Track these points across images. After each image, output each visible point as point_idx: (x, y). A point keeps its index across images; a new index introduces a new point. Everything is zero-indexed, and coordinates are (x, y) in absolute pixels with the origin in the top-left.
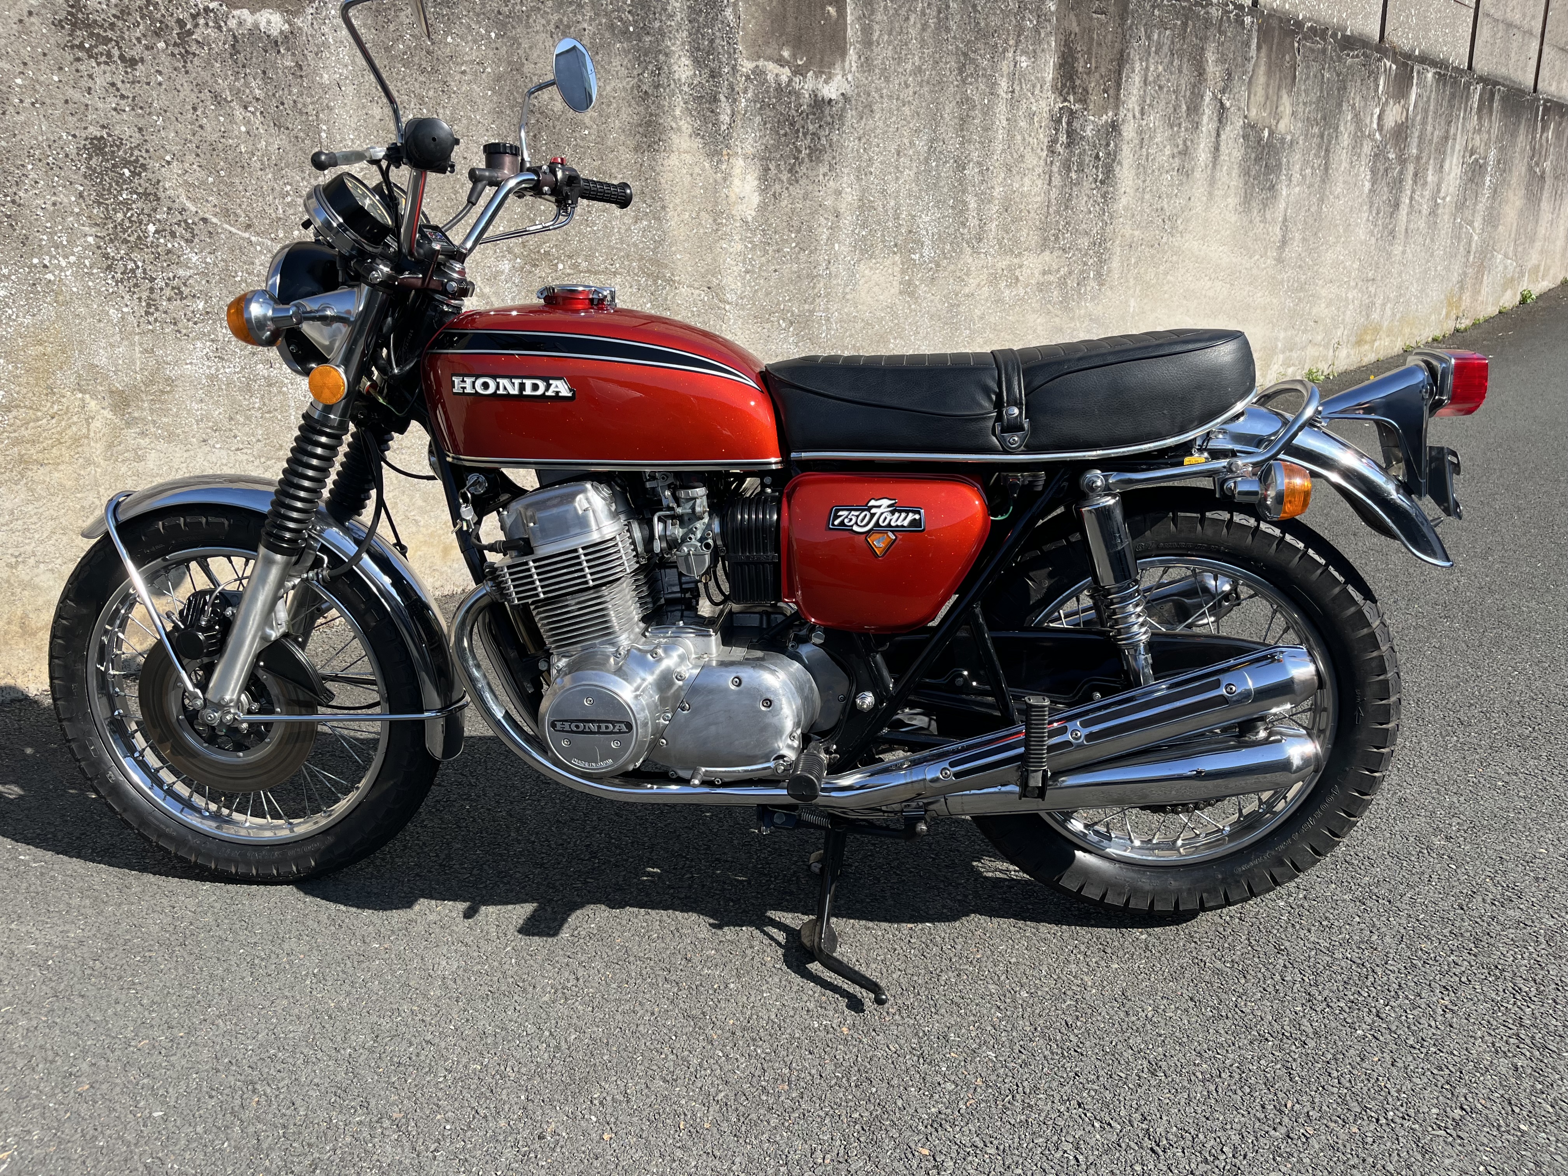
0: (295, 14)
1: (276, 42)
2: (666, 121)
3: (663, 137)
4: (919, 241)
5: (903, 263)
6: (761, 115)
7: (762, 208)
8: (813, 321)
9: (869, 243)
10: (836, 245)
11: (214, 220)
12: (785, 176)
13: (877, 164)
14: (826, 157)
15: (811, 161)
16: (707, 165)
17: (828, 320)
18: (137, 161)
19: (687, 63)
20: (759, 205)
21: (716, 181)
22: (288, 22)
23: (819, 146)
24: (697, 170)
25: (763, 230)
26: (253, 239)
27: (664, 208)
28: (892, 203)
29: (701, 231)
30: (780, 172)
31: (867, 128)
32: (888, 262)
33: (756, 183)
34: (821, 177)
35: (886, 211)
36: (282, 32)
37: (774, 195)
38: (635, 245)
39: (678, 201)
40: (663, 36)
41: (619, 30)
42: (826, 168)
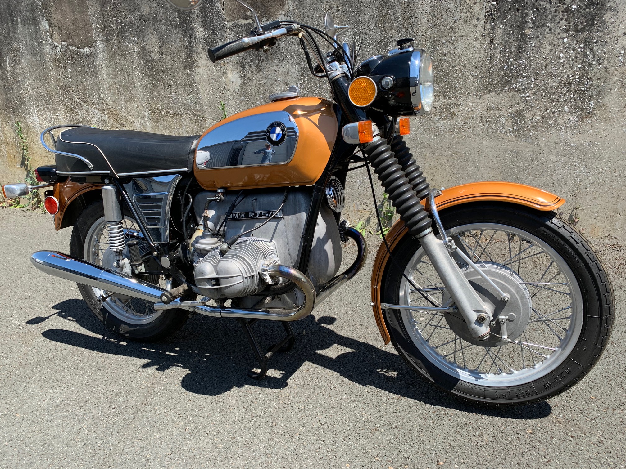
0: (91, 47)
1: (88, 56)
2: (195, 55)
3: (195, 61)
7: (243, 84)
12: (254, 69)
14: (278, 56)
15: (268, 60)
16: (214, 70)
19: (202, 30)
20: (241, 84)
21: (219, 76)
22: (90, 50)
23: (272, 52)
24: (210, 73)
25: (244, 95)
27: (198, 89)
30: (251, 67)
33: (239, 74)
36: (89, 53)
37: (249, 79)
38: (188, 104)
39: (203, 86)
40: (191, 22)
41: (175, 25)
42: (278, 62)
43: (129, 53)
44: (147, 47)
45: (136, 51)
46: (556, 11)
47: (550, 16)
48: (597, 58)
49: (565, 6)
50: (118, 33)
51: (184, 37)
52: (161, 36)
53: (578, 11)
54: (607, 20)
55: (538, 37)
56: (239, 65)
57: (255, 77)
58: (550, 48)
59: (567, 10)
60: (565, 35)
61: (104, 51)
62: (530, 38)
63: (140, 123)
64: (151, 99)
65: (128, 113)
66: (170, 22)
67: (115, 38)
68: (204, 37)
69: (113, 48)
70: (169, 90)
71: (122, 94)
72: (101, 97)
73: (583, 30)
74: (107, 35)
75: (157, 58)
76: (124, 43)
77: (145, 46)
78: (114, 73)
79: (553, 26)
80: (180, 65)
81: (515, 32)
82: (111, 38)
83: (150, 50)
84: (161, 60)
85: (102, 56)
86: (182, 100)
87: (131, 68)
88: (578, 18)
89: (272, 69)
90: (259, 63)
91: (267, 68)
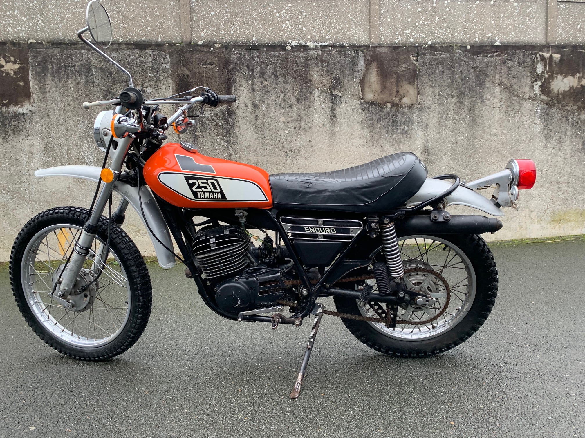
4: (84, 162)
8: (21, 191)
9: (52, 163)
10: (32, 164)
13: (53, 134)
14: (24, 133)
15: (15, 135)
17: (29, 191)
23: (19, 129)
28: (65, 148)
31: (46, 122)
34: (21, 140)
35: (62, 152)
46: (211, 125)
47: (209, 127)
48: (234, 151)
49: (216, 123)
53: (222, 125)
54: (237, 132)
55: (204, 137)
58: (210, 143)
59: (217, 125)
60: (217, 138)
62: (200, 137)
73: (225, 136)
79: (210, 132)
81: (191, 133)
88: (223, 130)
90: (5, 136)
91: (13, 140)
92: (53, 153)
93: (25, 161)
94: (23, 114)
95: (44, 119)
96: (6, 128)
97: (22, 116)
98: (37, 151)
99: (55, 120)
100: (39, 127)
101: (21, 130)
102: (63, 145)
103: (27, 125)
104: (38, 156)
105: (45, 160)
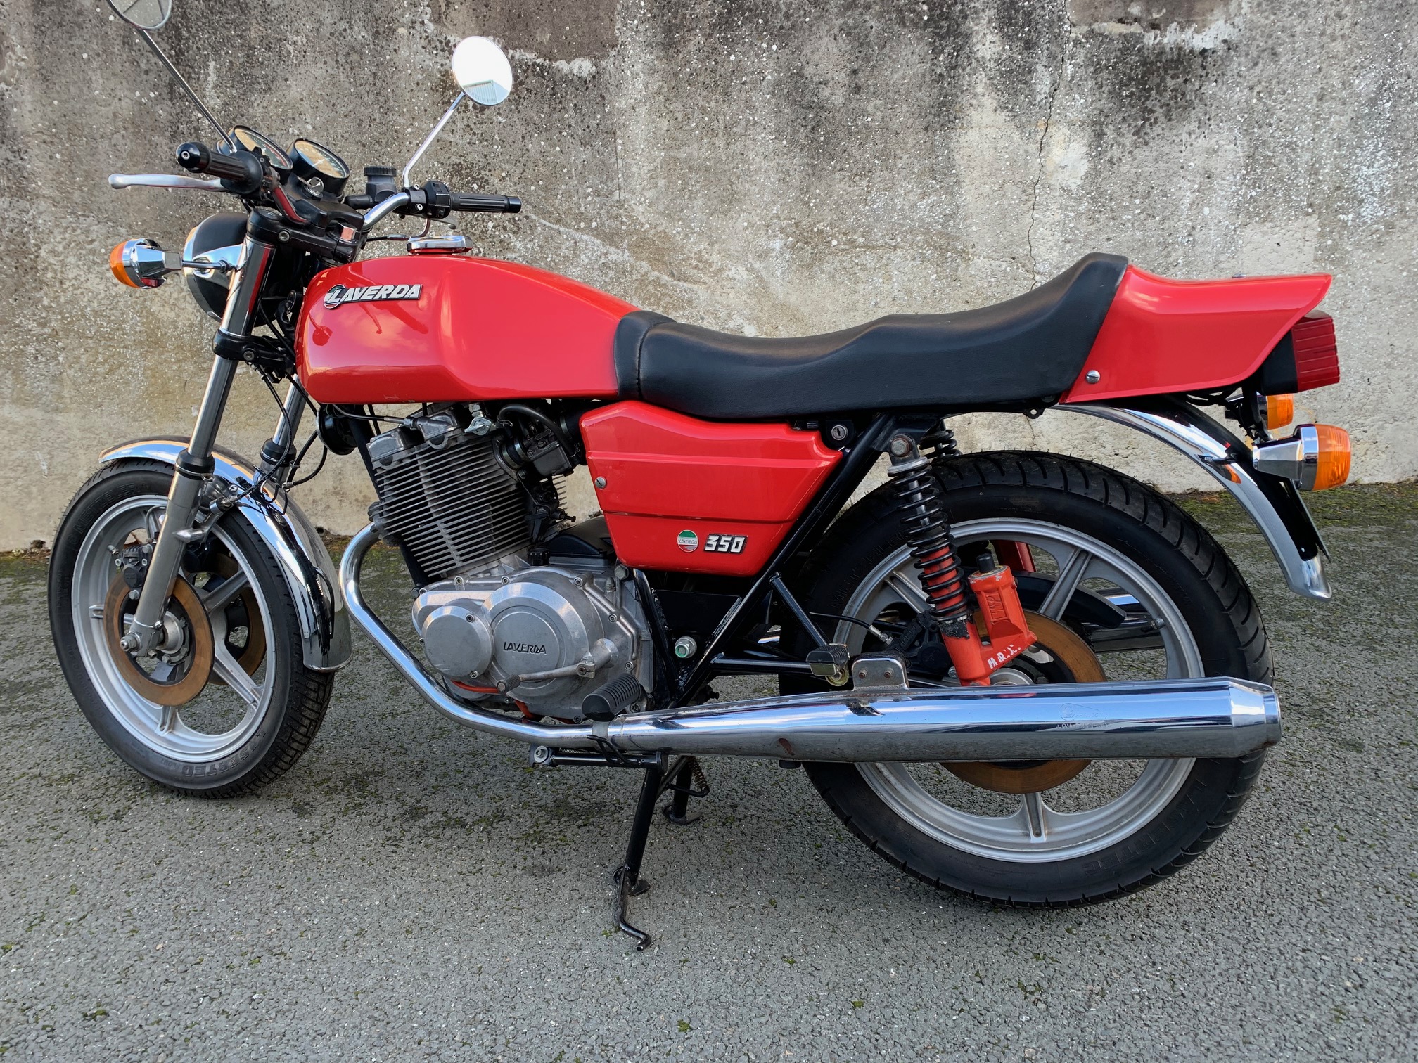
0: (602, 57)
1: (585, 82)
2: (964, 100)
3: (960, 114)
4: (1355, 198)
5: (1322, 226)
6: (1096, 79)
7: (1093, 175)
9: (1262, 204)
10: (1206, 210)
11: (534, 217)
12: (1128, 139)
13: (1280, 113)
15: (1170, 120)
16: (1016, 136)
18: (482, 178)
19: (995, 39)
20: (1087, 173)
21: (1026, 152)
22: (595, 65)
23: (1183, 103)
24: (1002, 143)
25: (1092, 198)
26: (561, 229)
27: (958, 182)
28: (1307, 156)
29: (1006, 202)
30: (1121, 135)
31: (1266, 74)
32: (1293, 226)
33: (1085, 149)
34: (1184, 137)
35: (1295, 168)
36: (590, 74)
37: (1111, 161)
38: (921, 220)
39: (976, 174)
40: (966, 17)
41: (912, 21)
42: (1193, 126)
43: (744, 83)
44: (809, 70)
45: (769, 77)
50: (713, 27)
51: (937, 51)
52: (861, 45)
56: (1088, 129)
57: (1128, 158)
61: (652, 71)
63: (751, 270)
64: (800, 205)
65: (711, 244)
66: (899, 10)
67: (700, 38)
68: (997, 56)
69: (686, 63)
70: (865, 183)
71: (698, 191)
72: (616, 197)
74: (669, 29)
75: (839, 99)
76: (729, 54)
77: (802, 68)
78: (678, 134)
80: (911, 121)
82: (683, 37)
83: (816, 79)
84: (852, 106)
85: (639, 84)
86: (902, 209)
87: (743, 123)
89: (1177, 140)
90: (1143, 125)
91: (1163, 138)
92: (1268, 174)
93: (1187, 201)
94: (1204, 50)
95: (1260, 65)
96: (1147, 98)
97: (1200, 60)
98: (1226, 168)
99: (1290, 67)
100: (1241, 91)
101: (1190, 105)
102: (1303, 147)
103: (1210, 88)
104: (1226, 184)
105: (1244, 196)
